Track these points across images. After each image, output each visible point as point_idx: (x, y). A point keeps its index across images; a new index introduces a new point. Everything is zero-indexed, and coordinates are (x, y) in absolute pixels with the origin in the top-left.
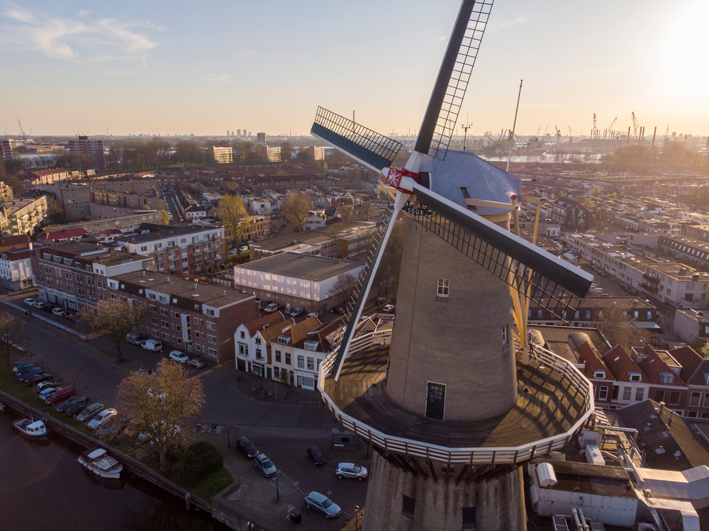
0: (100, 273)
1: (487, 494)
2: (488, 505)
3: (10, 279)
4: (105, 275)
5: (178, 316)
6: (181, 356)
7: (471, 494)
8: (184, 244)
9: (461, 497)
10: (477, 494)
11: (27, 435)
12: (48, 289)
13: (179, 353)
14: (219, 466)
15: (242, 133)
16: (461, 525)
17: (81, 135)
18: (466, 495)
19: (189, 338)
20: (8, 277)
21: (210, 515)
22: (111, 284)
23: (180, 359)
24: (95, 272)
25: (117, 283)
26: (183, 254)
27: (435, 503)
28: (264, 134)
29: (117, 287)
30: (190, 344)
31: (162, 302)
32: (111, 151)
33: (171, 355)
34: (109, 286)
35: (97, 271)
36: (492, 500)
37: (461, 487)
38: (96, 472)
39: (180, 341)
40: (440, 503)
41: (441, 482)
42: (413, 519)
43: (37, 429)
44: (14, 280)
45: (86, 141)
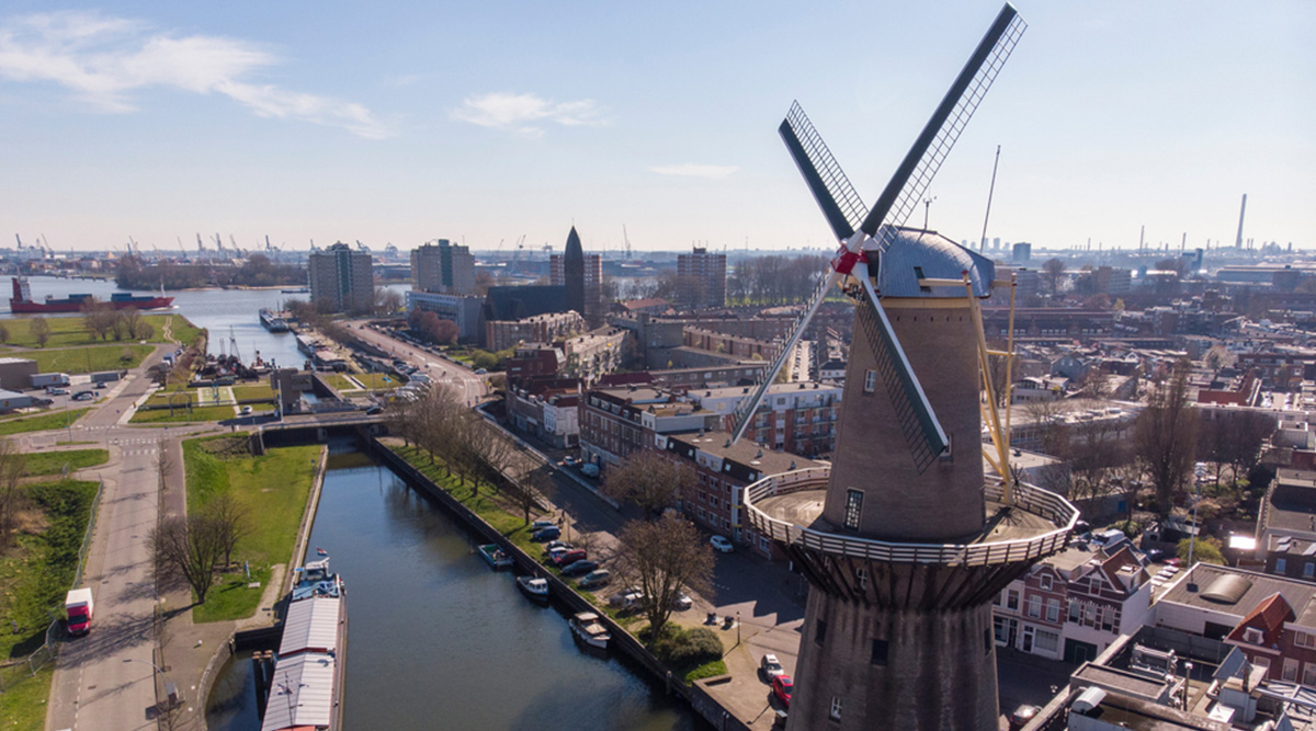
0: (648, 426)
1: (904, 629)
2: (904, 643)
3: (554, 432)
4: (653, 428)
5: (729, 489)
6: (723, 543)
7: (884, 623)
8: (782, 407)
9: (871, 626)
10: (891, 626)
11: (528, 591)
12: (592, 446)
13: (720, 538)
14: (717, 657)
15: (991, 245)
16: (869, 658)
17: (698, 247)
18: (878, 624)
19: (739, 522)
20: (553, 429)
21: (690, 704)
22: (659, 440)
23: (722, 546)
24: (643, 424)
25: (665, 439)
26: (778, 422)
27: (844, 628)
28: (1029, 245)
29: (664, 446)
30: (740, 529)
31: (713, 469)
32: (737, 272)
33: (712, 541)
34: (656, 443)
35: (646, 423)
36: (911, 640)
37: (872, 613)
38: (584, 637)
39: (729, 525)
40: (849, 629)
41: (851, 603)
42: (822, 645)
43: (538, 587)
44: (558, 433)
45: (703, 256)
